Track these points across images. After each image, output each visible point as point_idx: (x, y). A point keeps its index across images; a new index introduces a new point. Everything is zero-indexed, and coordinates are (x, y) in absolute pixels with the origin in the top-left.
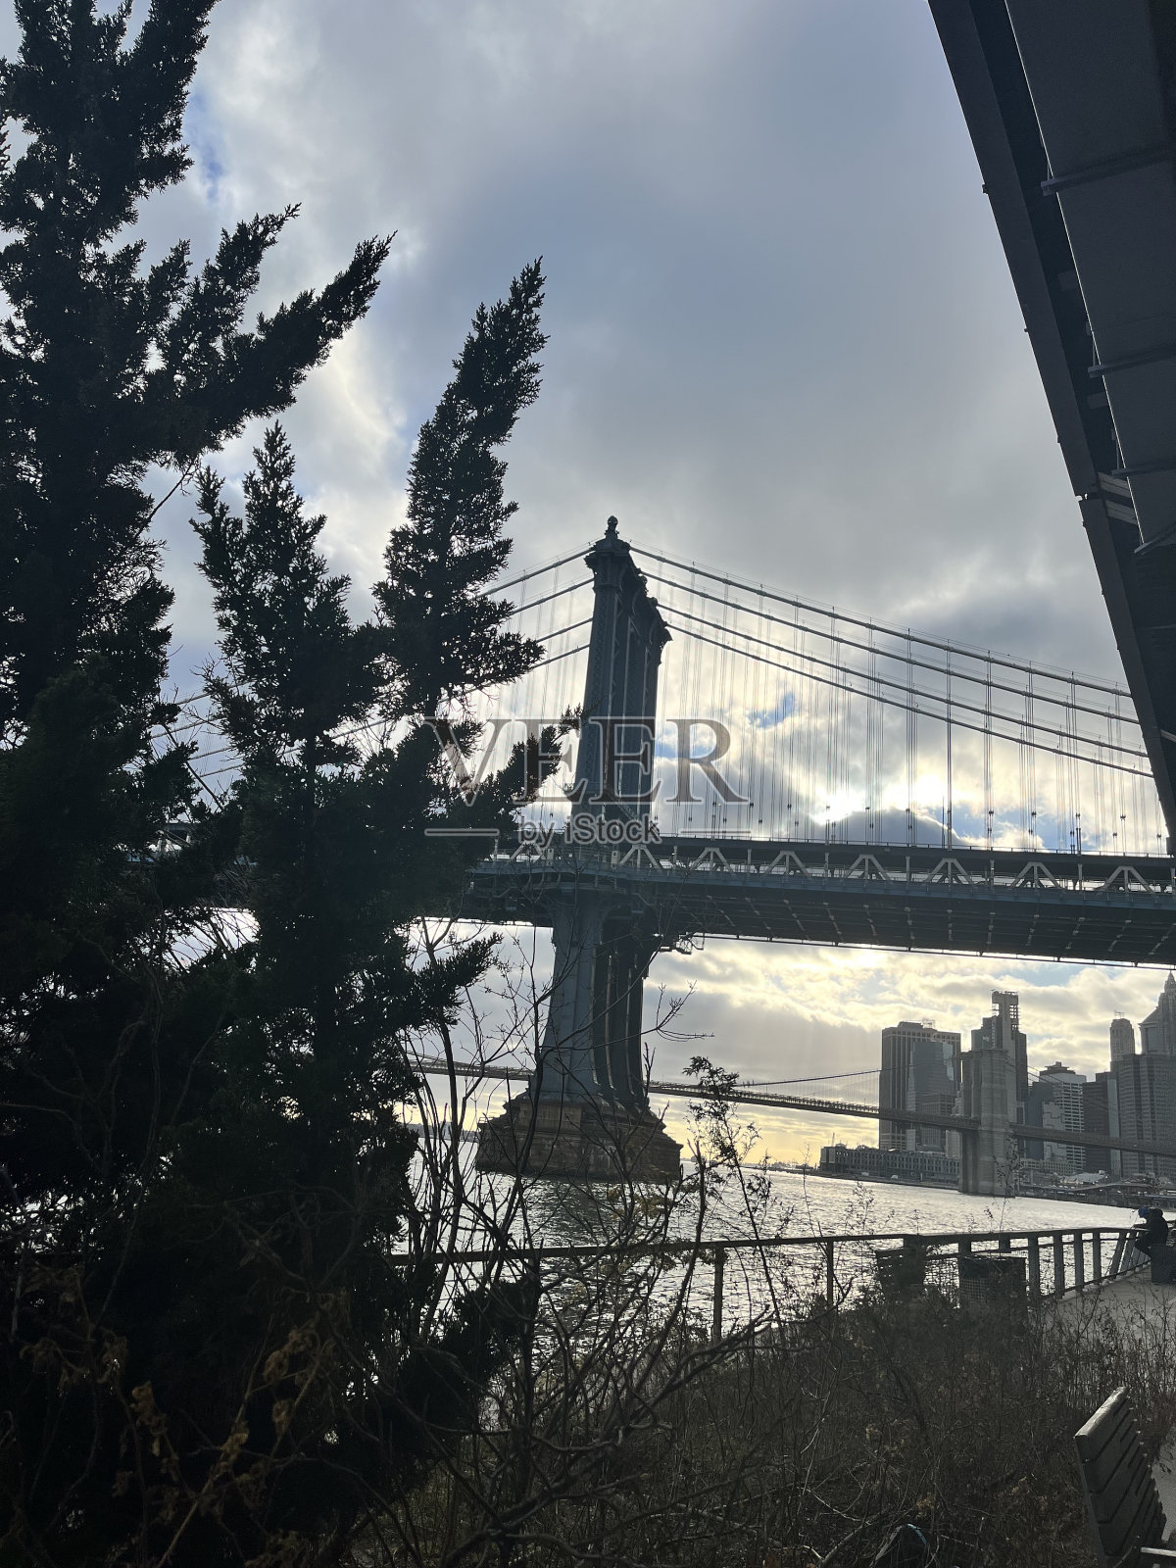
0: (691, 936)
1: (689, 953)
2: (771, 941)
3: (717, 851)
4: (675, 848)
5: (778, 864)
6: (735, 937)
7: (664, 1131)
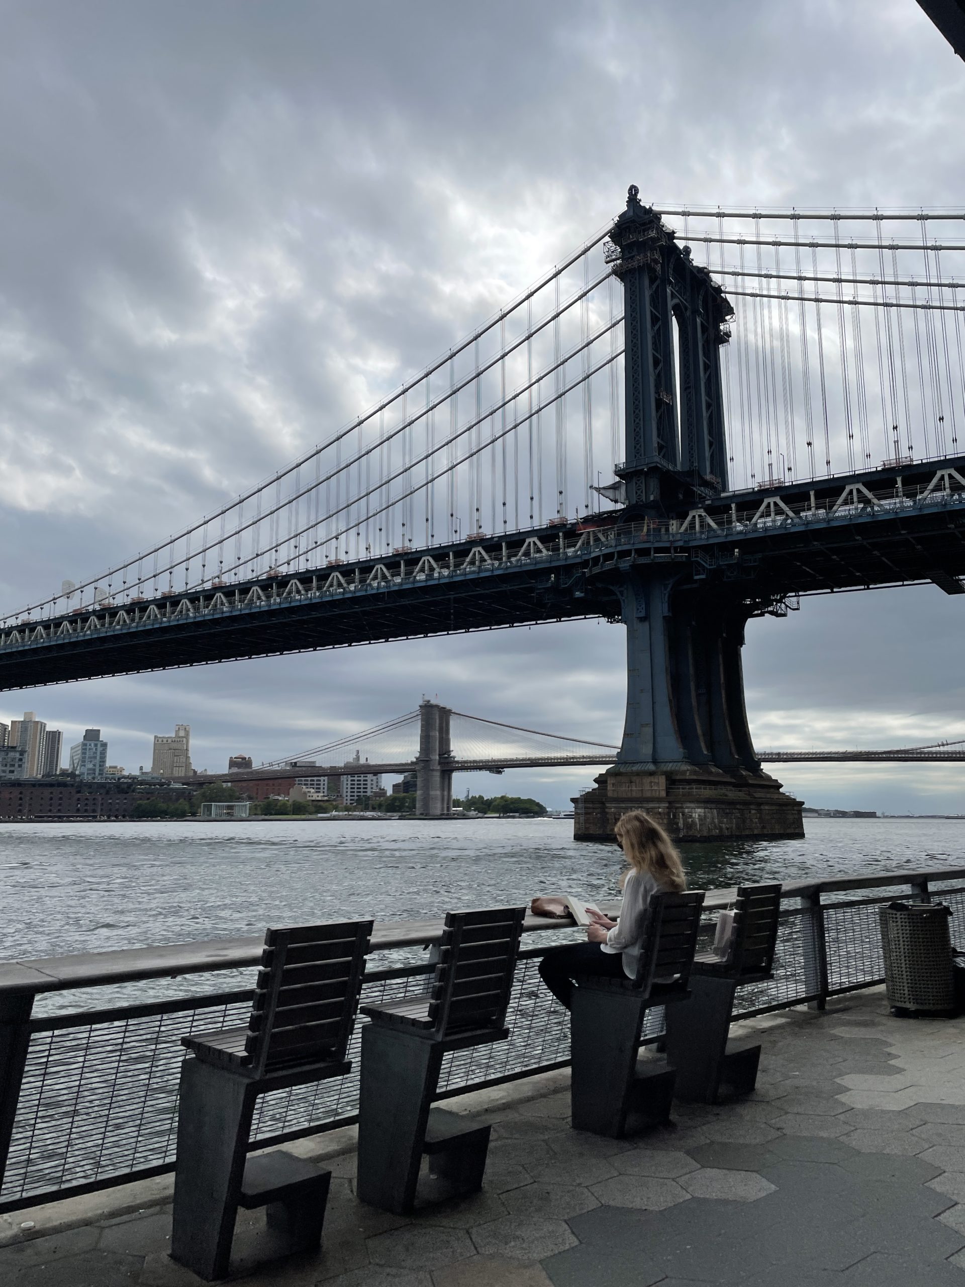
0: (785, 597)
1: (784, 615)
2: (868, 588)
3: (777, 499)
4: (733, 506)
5: (845, 503)
6: (829, 591)
7: (781, 790)
